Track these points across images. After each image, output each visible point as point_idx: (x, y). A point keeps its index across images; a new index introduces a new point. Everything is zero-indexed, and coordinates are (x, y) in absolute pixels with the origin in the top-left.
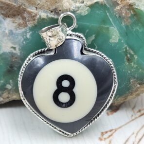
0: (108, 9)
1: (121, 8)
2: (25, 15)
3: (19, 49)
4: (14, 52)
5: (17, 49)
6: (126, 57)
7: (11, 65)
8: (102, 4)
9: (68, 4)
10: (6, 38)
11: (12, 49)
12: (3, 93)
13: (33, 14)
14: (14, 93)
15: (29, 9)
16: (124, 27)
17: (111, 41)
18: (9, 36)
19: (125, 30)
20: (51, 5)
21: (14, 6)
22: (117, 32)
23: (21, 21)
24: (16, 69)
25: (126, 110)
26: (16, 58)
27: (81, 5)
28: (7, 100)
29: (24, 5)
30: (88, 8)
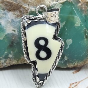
0: (73, 5)
1: (82, 4)
2: (21, 9)
3: (18, 31)
4: (14, 33)
5: (16, 31)
6: (85, 36)
7: (12, 41)
8: (70, 2)
9: (48, 2)
10: (9, 24)
11: (13, 31)
12: (6, 60)
13: (27, 9)
14: (14, 60)
15: (24, 6)
16: (84, 16)
17: (76, 25)
18: (11, 23)
19: (85, 18)
20: (38, 3)
21: (15, 4)
22: (80, 19)
23: (19, 13)
24: (15, 44)
25: (85, 71)
26: (15, 37)
27: (56, 2)
28: (9, 65)
29: (21, 3)
30: (61, 4)
